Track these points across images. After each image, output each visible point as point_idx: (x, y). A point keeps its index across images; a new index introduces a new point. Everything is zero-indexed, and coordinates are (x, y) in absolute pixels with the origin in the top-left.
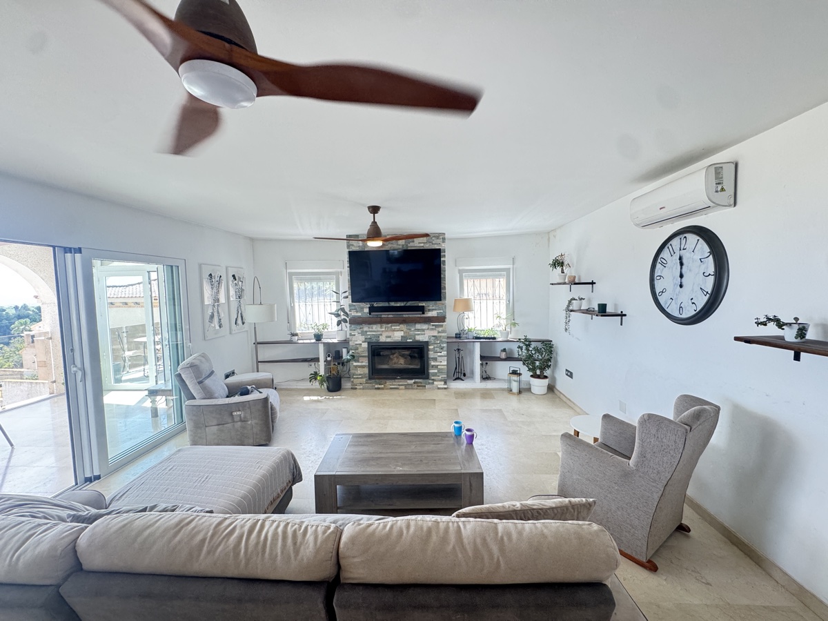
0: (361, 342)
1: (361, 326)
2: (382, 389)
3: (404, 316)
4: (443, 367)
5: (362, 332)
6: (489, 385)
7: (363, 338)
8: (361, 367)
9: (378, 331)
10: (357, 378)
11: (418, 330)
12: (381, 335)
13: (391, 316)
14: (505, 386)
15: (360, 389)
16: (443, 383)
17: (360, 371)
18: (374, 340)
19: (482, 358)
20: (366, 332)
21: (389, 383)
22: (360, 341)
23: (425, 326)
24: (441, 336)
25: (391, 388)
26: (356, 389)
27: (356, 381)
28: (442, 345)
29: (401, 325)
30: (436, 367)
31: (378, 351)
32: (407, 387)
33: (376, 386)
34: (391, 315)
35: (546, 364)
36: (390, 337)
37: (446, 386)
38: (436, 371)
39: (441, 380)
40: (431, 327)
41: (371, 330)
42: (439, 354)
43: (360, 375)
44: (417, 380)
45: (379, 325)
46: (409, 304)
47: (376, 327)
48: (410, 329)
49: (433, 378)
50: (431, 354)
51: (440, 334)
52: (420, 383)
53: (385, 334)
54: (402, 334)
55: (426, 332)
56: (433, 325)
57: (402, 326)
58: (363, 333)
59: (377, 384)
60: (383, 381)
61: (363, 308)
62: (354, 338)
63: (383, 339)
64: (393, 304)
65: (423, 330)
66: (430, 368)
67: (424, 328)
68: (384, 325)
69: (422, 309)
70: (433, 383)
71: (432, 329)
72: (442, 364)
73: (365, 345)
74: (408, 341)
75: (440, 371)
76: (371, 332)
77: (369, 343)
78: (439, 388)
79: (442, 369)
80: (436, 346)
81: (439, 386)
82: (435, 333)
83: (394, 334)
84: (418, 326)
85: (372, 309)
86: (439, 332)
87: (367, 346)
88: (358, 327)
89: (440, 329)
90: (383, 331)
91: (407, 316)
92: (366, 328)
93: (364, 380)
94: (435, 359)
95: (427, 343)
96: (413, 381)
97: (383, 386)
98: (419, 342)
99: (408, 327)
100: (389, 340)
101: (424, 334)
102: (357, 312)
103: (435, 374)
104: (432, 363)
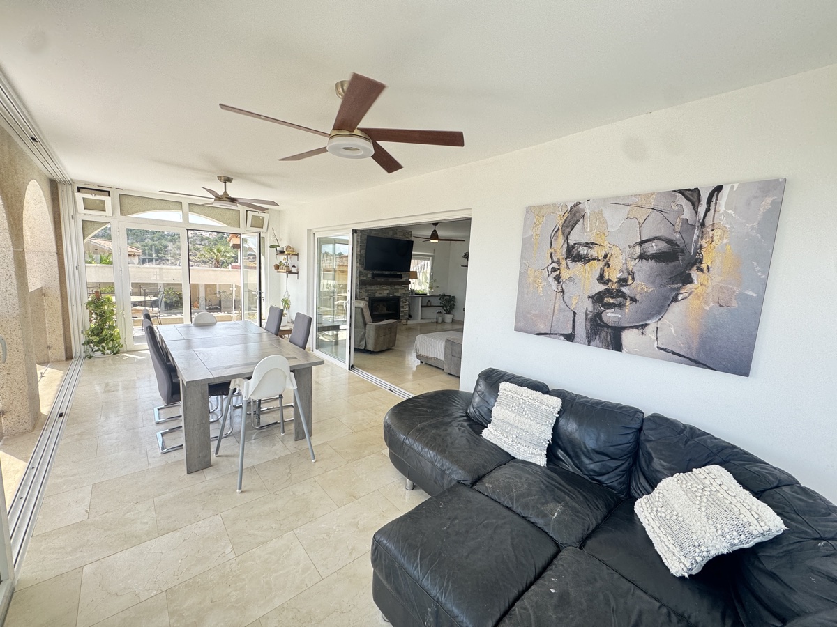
0: (365, 297)
1: (366, 286)
3: (389, 280)
4: (406, 312)
6: (424, 321)
7: (366, 294)
9: (375, 290)
11: (396, 289)
12: (377, 292)
13: (383, 280)
14: (435, 320)
16: (406, 321)
18: (373, 296)
19: (422, 306)
20: (369, 290)
23: (399, 287)
24: (406, 293)
28: (407, 299)
29: (387, 286)
30: (403, 311)
31: (374, 302)
35: (453, 307)
36: (381, 294)
37: (406, 323)
38: (403, 314)
39: (405, 319)
40: (402, 288)
42: (405, 304)
45: (376, 286)
46: (392, 273)
47: (374, 287)
48: (392, 289)
49: (401, 318)
50: (401, 304)
53: (379, 292)
54: (387, 291)
56: (403, 286)
57: (389, 287)
58: (367, 291)
61: (367, 275)
63: (377, 295)
64: (384, 272)
65: (398, 289)
66: (400, 312)
68: (379, 286)
69: (400, 277)
70: (401, 322)
72: (406, 310)
73: (367, 299)
74: (391, 296)
75: (405, 314)
76: (371, 290)
77: (370, 297)
78: (404, 325)
80: (404, 299)
81: (404, 323)
82: (404, 292)
83: (384, 292)
84: (396, 287)
85: (374, 276)
86: (406, 291)
88: (364, 287)
89: (406, 289)
91: (391, 280)
92: (368, 288)
94: (403, 307)
95: (400, 297)
98: (396, 296)
100: (380, 296)
101: (399, 292)
102: (364, 277)
103: (402, 316)
104: (402, 309)
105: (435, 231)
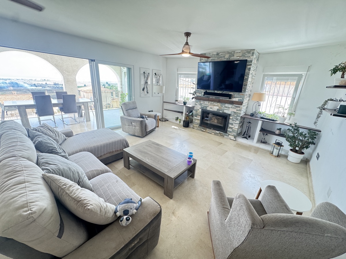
0: (199, 109)
1: (200, 101)
2: (205, 132)
3: (220, 99)
4: (235, 129)
5: (200, 103)
7: (200, 107)
8: (197, 120)
9: (207, 105)
10: (195, 124)
11: (226, 107)
12: (208, 106)
13: (214, 98)
14: (270, 149)
15: (196, 129)
16: (234, 137)
17: (197, 121)
18: (205, 108)
20: (202, 104)
21: (208, 130)
23: (230, 106)
24: (238, 113)
25: (208, 133)
26: (194, 128)
27: (195, 125)
28: (237, 118)
29: (218, 103)
30: (232, 128)
31: (205, 114)
32: (215, 134)
33: (202, 130)
34: (214, 97)
36: (212, 108)
37: (235, 139)
38: (231, 130)
39: (233, 136)
40: (234, 107)
41: (204, 103)
42: (235, 122)
43: (196, 123)
44: (221, 132)
45: (208, 102)
46: (225, 92)
47: (206, 103)
48: (222, 106)
49: (229, 133)
50: (231, 121)
51: (237, 112)
52: (222, 134)
53: (210, 106)
54: (218, 108)
55: (230, 109)
56: (235, 106)
57: (219, 104)
58: (201, 104)
59: (203, 129)
60: (205, 128)
62: (196, 106)
63: (208, 109)
64: (216, 92)
65: (229, 108)
66: (228, 128)
67: (229, 106)
68: (210, 102)
69: (230, 96)
70: (228, 136)
71: (234, 108)
72: (235, 127)
73: (200, 110)
74: (220, 112)
75: (233, 131)
76: (204, 104)
77: (202, 109)
78: (231, 139)
79: (234, 130)
80: (234, 117)
81: (231, 138)
82: (235, 111)
83: (214, 107)
84: (227, 105)
85: (206, 93)
86: (237, 110)
87: (201, 111)
88: (199, 101)
89: (238, 109)
90: (209, 105)
91: (222, 99)
92: (202, 102)
93: (198, 126)
94: (232, 124)
95: (230, 115)
96: (219, 132)
97: (205, 130)
98: (225, 113)
99: (221, 105)
100: (211, 110)
101: (229, 110)
102: (199, 94)
103: (230, 132)
104: (230, 126)
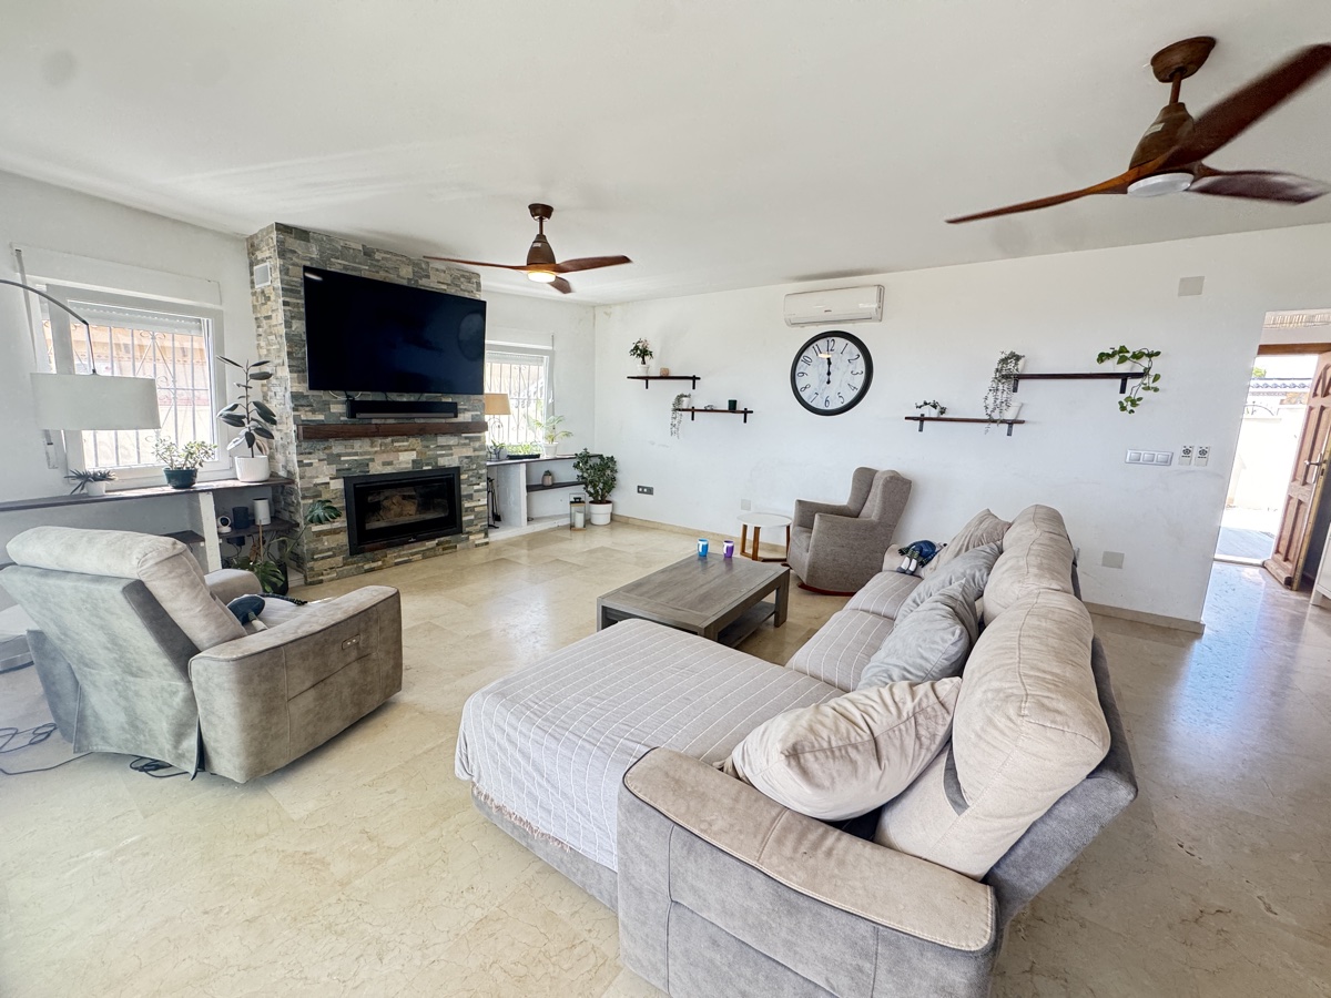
0: (327, 480)
1: (326, 444)
2: (380, 568)
3: (416, 420)
4: (481, 509)
5: (329, 455)
6: (537, 527)
7: (332, 469)
8: (333, 536)
9: (366, 453)
10: (323, 558)
11: (442, 447)
12: (373, 460)
13: (392, 421)
15: (332, 580)
16: (483, 535)
17: (327, 542)
18: (357, 472)
19: (530, 488)
20: (339, 455)
21: (393, 555)
22: (323, 475)
23: (452, 441)
24: (478, 457)
25: (397, 564)
26: (321, 582)
27: (318, 566)
28: (480, 472)
29: (411, 440)
30: (472, 509)
31: (364, 494)
32: (426, 555)
33: (367, 567)
34: (390, 420)
35: (610, 485)
36: (390, 463)
37: (486, 540)
38: (472, 517)
39: (480, 532)
40: (463, 441)
41: (348, 451)
42: (476, 487)
43: (329, 550)
44: (442, 539)
45: (367, 441)
47: (360, 445)
48: (428, 447)
49: (467, 529)
50: (465, 490)
51: (477, 453)
52: (448, 542)
53: (379, 459)
54: (413, 455)
55: (454, 450)
56: (466, 438)
57: (415, 442)
58: (333, 459)
59: (368, 561)
60: (379, 553)
61: (327, 404)
62: (309, 472)
63: (376, 468)
64: (394, 397)
65: (450, 447)
66: (463, 513)
67: (451, 443)
68: (379, 441)
69: (453, 409)
70: (468, 539)
71: (465, 444)
72: (480, 503)
73: (338, 485)
74: (425, 468)
75: (478, 516)
76: (349, 455)
77: (347, 480)
78: (477, 546)
79: (481, 512)
80: (471, 473)
81: (477, 542)
82: (470, 453)
83: (403, 457)
84: (442, 440)
85: (354, 408)
86: (475, 450)
87: (342, 487)
88: (321, 445)
89: (477, 444)
90: (376, 452)
91: (422, 421)
92: (337, 447)
93: (340, 559)
94: (470, 497)
95: (457, 470)
96: (436, 541)
97: (380, 563)
98: (443, 468)
99: (425, 443)
100: (388, 470)
101: (452, 455)
102: (314, 412)
103: (471, 523)
104: (467, 504)
105: (541, 238)
